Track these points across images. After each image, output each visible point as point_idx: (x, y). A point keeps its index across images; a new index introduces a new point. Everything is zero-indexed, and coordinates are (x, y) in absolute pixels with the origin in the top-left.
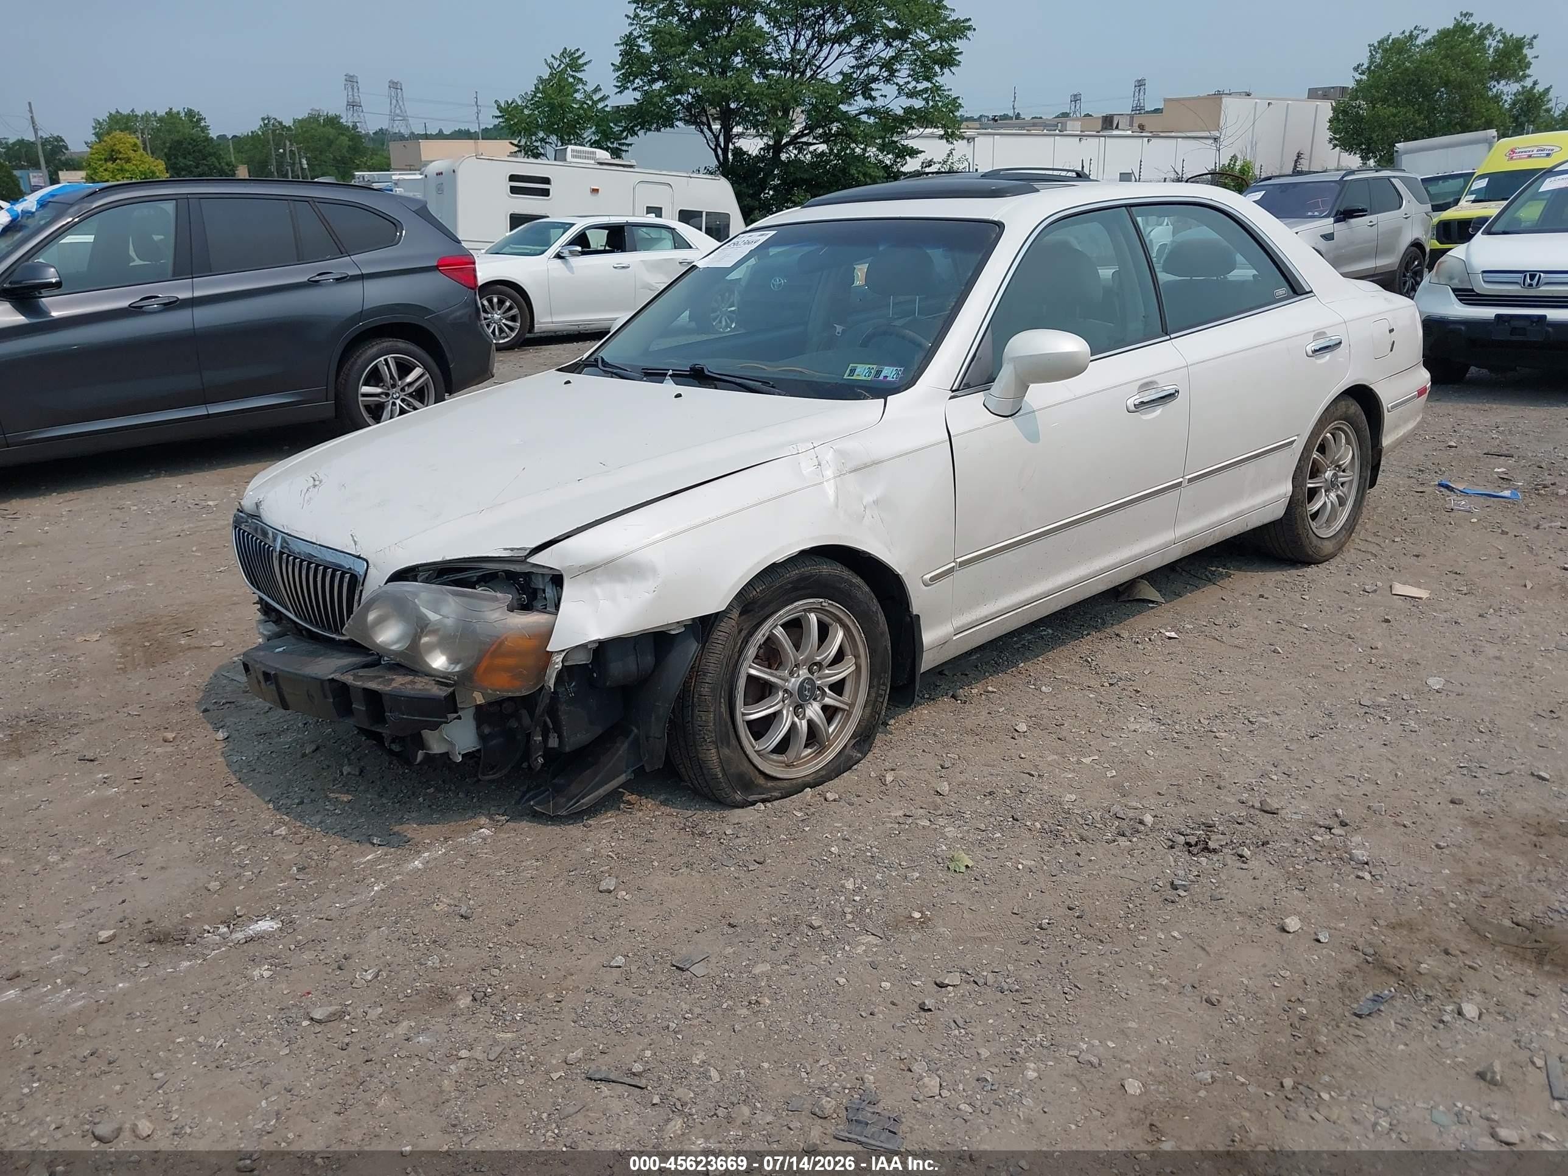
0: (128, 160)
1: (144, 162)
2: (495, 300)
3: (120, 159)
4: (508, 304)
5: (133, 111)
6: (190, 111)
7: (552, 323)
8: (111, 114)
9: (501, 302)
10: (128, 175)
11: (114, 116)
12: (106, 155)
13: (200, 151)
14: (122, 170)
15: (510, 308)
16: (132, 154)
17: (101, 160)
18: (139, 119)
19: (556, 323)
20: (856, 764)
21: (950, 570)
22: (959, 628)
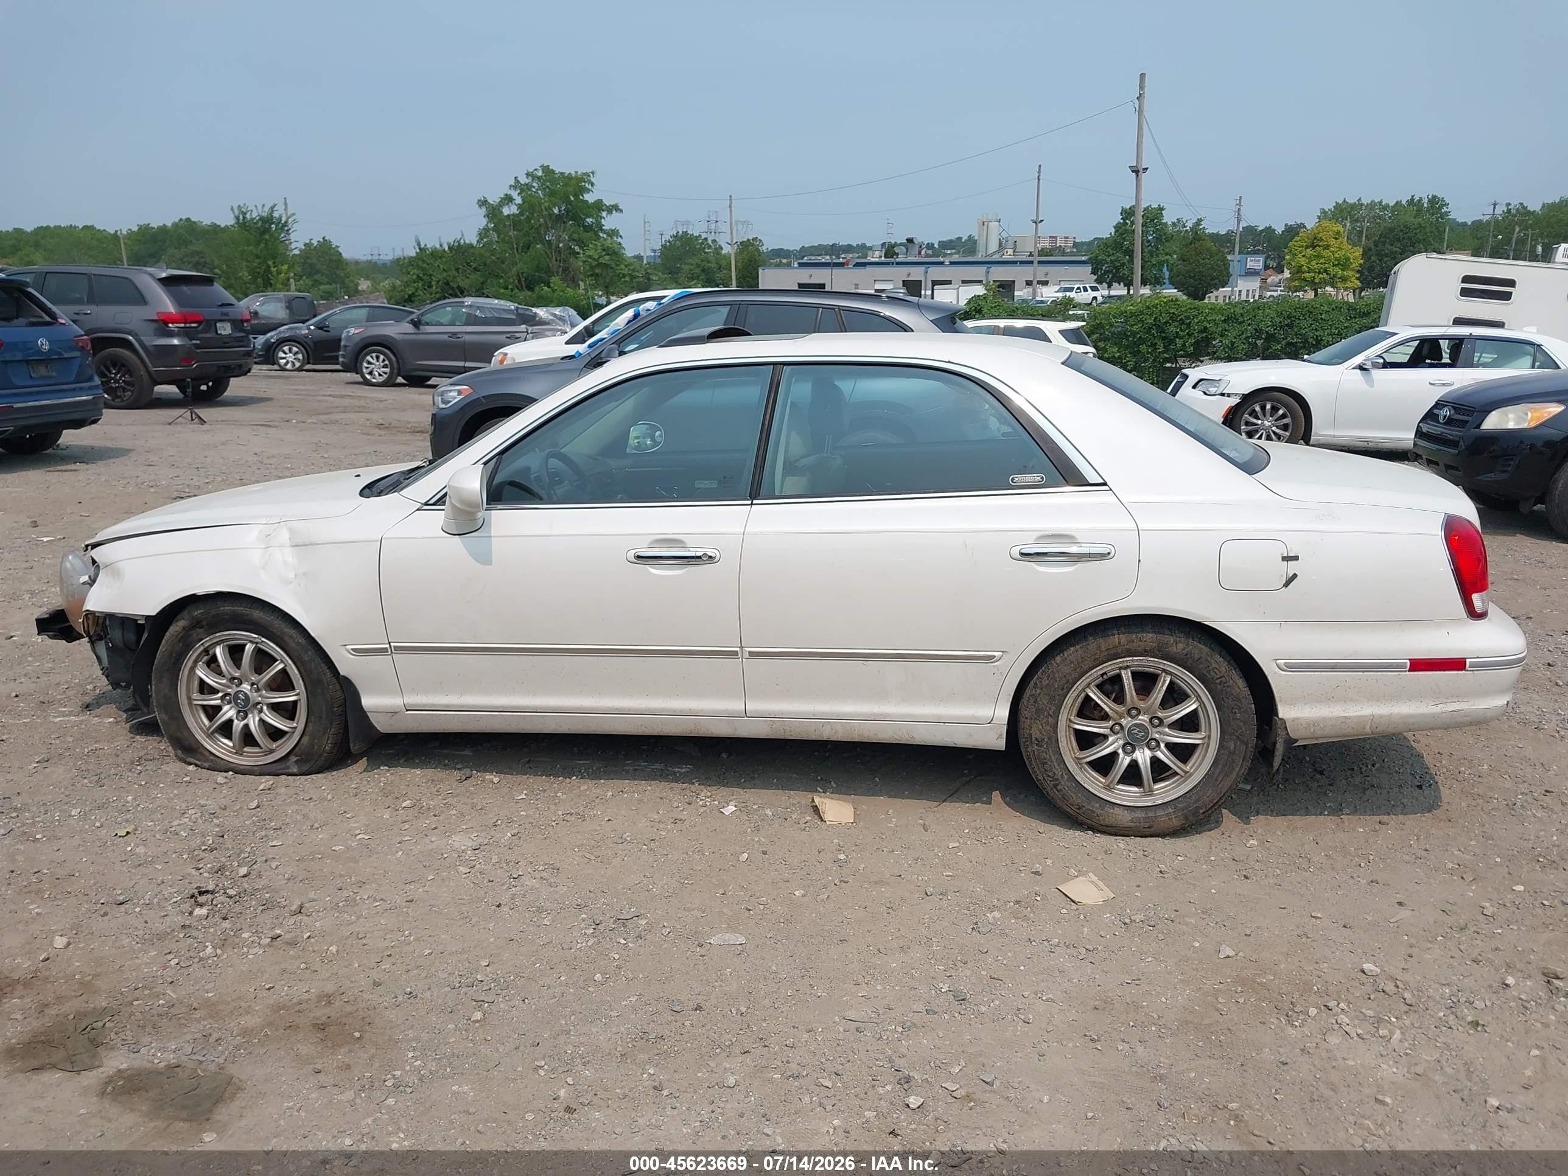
0: (1327, 247)
1: (1340, 249)
2: (1268, 406)
3: (1319, 246)
4: (1281, 412)
5: (1360, 200)
6: (1434, 197)
7: (1334, 436)
8: (1337, 203)
9: (1274, 409)
10: (1322, 261)
11: (1340, 205)
12: (1309, 242)
13: (1410, 239)
14: (1319, 257)
15: (1284, 416)
16: (1332, 242)
17: (1302, 246)
18: (1364, 207)
19: (1338, 436)
20: (289, 775)
21: (384, 650)
22: (410, 705)
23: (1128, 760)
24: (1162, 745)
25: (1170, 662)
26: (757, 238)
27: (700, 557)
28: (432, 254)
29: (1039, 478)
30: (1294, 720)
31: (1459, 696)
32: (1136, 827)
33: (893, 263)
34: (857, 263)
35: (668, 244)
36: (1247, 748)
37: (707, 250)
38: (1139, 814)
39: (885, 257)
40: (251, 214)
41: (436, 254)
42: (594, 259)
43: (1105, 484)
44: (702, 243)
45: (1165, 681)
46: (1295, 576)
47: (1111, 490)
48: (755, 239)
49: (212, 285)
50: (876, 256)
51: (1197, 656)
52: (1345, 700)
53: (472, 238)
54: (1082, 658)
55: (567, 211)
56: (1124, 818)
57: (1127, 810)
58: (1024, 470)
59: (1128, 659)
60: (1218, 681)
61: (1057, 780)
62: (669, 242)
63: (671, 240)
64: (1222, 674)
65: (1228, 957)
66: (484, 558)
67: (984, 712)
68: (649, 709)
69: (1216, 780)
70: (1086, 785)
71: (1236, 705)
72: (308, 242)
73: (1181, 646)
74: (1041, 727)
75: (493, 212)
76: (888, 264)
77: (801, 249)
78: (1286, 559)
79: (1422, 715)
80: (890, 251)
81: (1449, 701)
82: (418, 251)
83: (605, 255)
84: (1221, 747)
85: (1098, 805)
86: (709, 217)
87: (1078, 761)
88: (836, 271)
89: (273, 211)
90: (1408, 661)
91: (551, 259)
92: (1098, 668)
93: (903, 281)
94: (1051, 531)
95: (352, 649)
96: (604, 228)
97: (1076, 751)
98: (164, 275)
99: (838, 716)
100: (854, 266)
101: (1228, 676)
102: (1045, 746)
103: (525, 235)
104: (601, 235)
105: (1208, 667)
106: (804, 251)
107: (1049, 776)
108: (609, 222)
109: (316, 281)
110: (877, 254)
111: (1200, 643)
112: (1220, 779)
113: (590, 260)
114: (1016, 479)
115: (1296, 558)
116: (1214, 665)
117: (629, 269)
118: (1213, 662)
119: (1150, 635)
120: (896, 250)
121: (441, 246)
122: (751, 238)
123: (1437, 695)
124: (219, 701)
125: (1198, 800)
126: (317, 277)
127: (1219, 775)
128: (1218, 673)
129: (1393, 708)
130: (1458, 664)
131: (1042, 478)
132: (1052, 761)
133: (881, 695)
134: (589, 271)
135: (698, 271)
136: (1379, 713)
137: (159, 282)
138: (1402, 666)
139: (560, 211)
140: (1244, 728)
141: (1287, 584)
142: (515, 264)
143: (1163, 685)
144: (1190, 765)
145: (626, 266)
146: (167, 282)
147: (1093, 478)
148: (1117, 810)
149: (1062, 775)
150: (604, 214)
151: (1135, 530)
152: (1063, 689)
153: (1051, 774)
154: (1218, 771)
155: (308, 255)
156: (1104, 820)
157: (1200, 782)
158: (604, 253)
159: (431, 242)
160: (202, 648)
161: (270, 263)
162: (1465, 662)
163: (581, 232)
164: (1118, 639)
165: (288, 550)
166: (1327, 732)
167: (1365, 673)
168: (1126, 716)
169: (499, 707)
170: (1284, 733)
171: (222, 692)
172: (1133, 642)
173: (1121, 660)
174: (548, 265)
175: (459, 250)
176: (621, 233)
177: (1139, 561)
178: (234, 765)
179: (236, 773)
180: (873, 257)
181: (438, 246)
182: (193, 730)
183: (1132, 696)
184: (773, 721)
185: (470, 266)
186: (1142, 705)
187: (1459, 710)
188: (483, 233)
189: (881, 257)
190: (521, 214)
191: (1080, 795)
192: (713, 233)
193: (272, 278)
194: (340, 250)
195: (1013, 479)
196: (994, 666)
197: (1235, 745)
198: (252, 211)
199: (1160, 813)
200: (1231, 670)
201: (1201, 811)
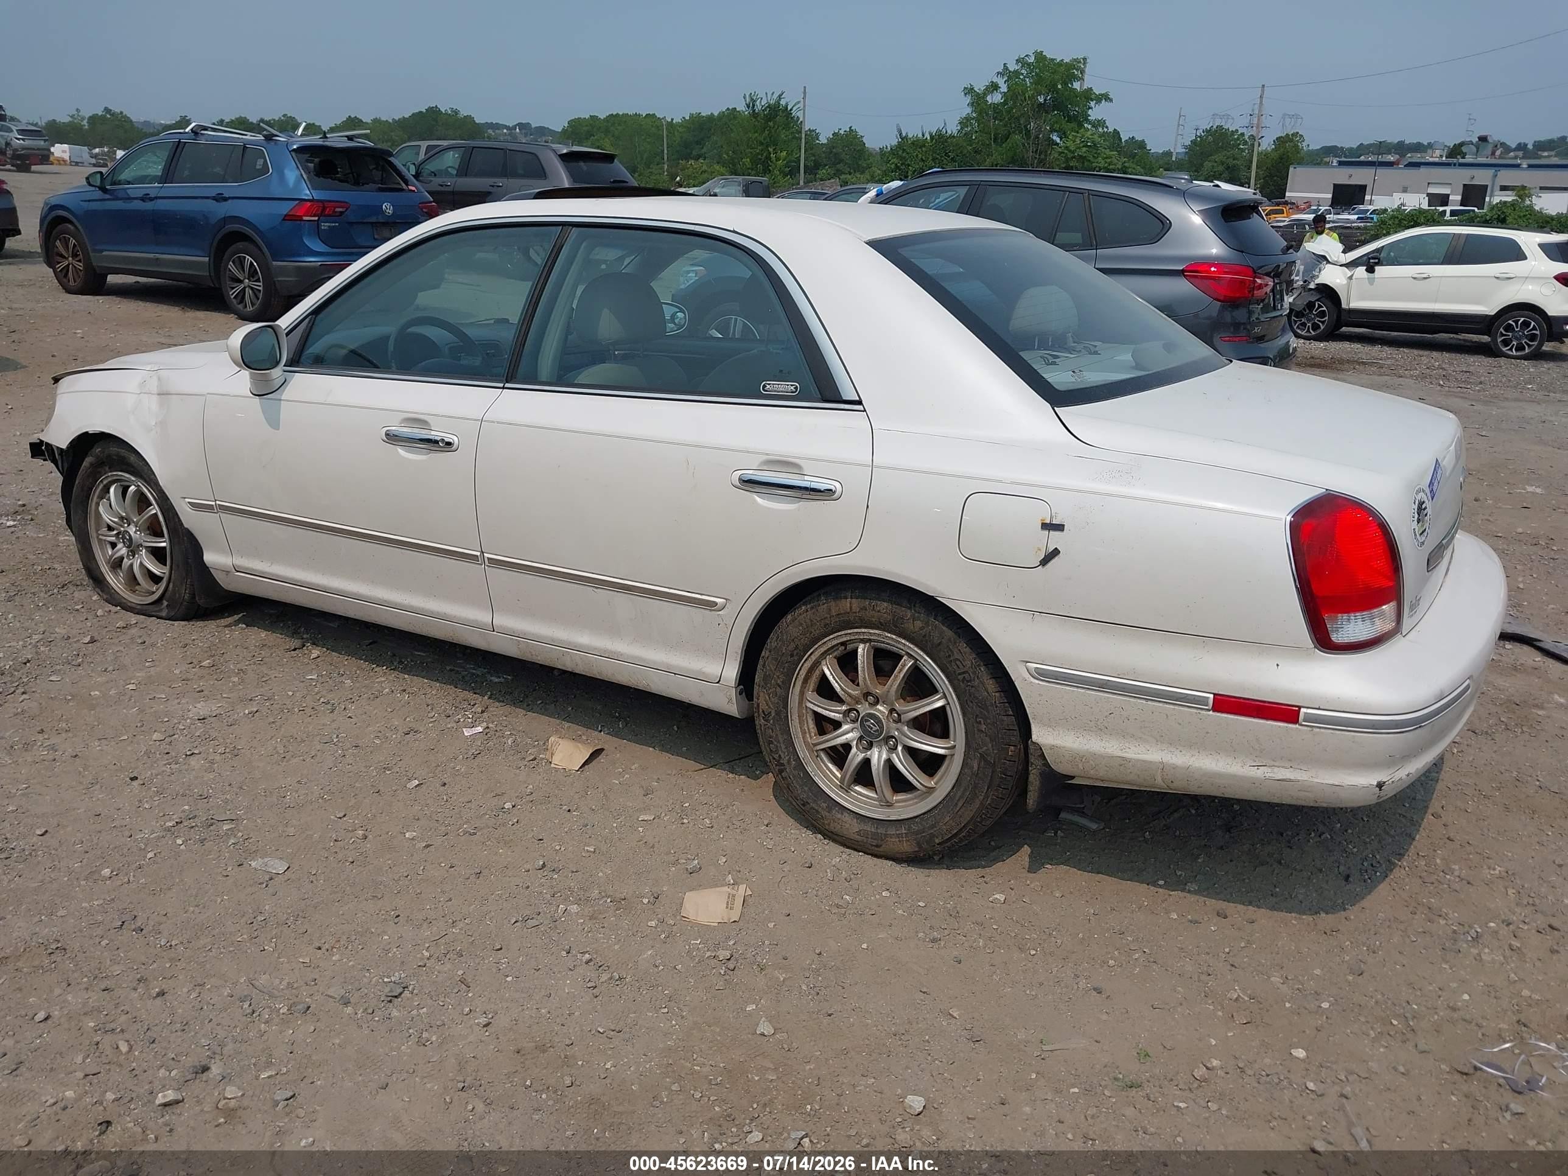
20: (158, 618)
21: (210, 507)
22: (238, 567)
23: (861, 756)
24: (900, 748)
25: (910, 642)
26: (1298, 133)
27: (436, 442)
28: (913, 143)
29: (792, 388)
30: (1052, 747)
31: (1292, 760)
32: (862, 841)
33: (1455, 165)
34: (1410, 163)
35: (1198, 139)
36: (993, 772)
37: (1242, 147)
38: (869, 828)
39: (1446, 158)
40: (761, 102)
41: (918, 144)
42: (1070, 151)
43: (860, 403)
44: (1238, 139)
45: (904, 666)
46: (1056, 552)
47: (865, 411)
48: (1296, 134)
49: (612, 162)
50: (1436, 156)
51: (936, 641)
52: (1123, 734)
53: (953, 128)
54: (812, 621)
55: (1054, 99)
56: (852, 828)
57: (857, 819)
58: (781, 377)
59: (863, 630)
60: (961, 677)
61: (783, 765)
62: (1199, 137)
63: (1203, 134)
64: (965, 669)
65: (763, 1035)
66: (274, 422)
67: (712, 668)
68: (412, 607)
69: (956, 804)
70: (816, 779)
71: (981, 712)
72: (837, 131)
73: (918, 624)
74: (767, 697)
75: (977, 99)
76: (1448, 165)
77: (1359, 146)
78: (1048, 526)
79: (1234, 776)
80: (1456, 151)
81: (1276, 764)
82: (900, 140)
83: (1083, 146)
84: (965, 764)
85: (825, 805)
86: (1253, 110)
87: (811, 747)
88: (1381, 171)
89: (780, 99)
90: (1211, 696)
91: (1027, 151)
92: (831, 637)
93: (1465, 185)
94: (777, 455)
95: (189, 502)
96: (1089, 118)
97: (813, 734)
98: (565, 151)
99: (575, 646)
100: (1405, 166)
101: (974, 673)
102: (771, 721)
103: (1005, 126)
104: (1086, 125)
105: (949, 656)
106: (1362, 149)
107: (774, 759)
108: (1096, 112)
109: (838, 170)
110: (1438, 153)
111: (943, 624)
112: (960, 804)
113: (1066, 151)
114: (768, 386)
115: (1060, 528)
116: (957, 656)
117: (1106, 162)
118: (955, 651)
119: (885, 604)
120: (1464, 149)
121: (923, 135)
122: (1290, 134)
123: (1259, 753)
124: (114, 538)
125: (933, 826)
126: (840, 166)
127: (959, 800)
128: (961, 667)
129: (1193, 759)
130: (1287, 714)
131: (796, 388)
132: (779, 742)
133: (613, 630)
134: (1064, 163)
135: (1221, 168)
136: (1171, 761)
137: (558, 157)
138: (1203, 701)
139: (1045, 100)
140: (990, 745)
141: (1045, 562)
142: (990, 155)
143: (901, 670)
144: (935, 780)
145: (1104, 159)
146: (564, 158)
147: (849, 394)
148: (847, 817)
149: (789, 761)
150: (1092, 104)
151: (868, 466)
152: (792, 655)
153: (776, 756)
154: (959, 794)
155: (834, 145)
156: (829, 825)
157: (940, 803)
158: (1082, 145)
159: (913, 131)
160: (101, 486)
161: (771, 150)
162: (1299, 711)
163: (1064, 122)
164: (850, 604)
165: (155, 398)
166: (1102, 773)
167: (1149, 703)
168: (863, 701)
169: (298, 581)
170: (1040, 763)
171: (117, 530)
172: (866, 610)
173: (856, 630)
174: (1023, 157)
175: (940, 139)
176: (1107, 124)
177: (868, 507)
178: (125, 601)
179: (123, 608)
180: (1432, 157)
181: (920, 135)
182: (100, 563)
183: (865, 678)
184: (519, 641)
185: (949, 157)
186: (878, 691)
187: (1290, 780)
188: (964, 122)
189: (1441, 156)
190: (1005, 103)
191: (806, 789)
192: (1254, 128)
193: (771, 164)
194: (864, 140)
195: (764, 386)
196: (718, 615)
197: (979, 765)
198: (762, 99)
199: (892, 831)
200: (979, 665)
201: (937, 841)
